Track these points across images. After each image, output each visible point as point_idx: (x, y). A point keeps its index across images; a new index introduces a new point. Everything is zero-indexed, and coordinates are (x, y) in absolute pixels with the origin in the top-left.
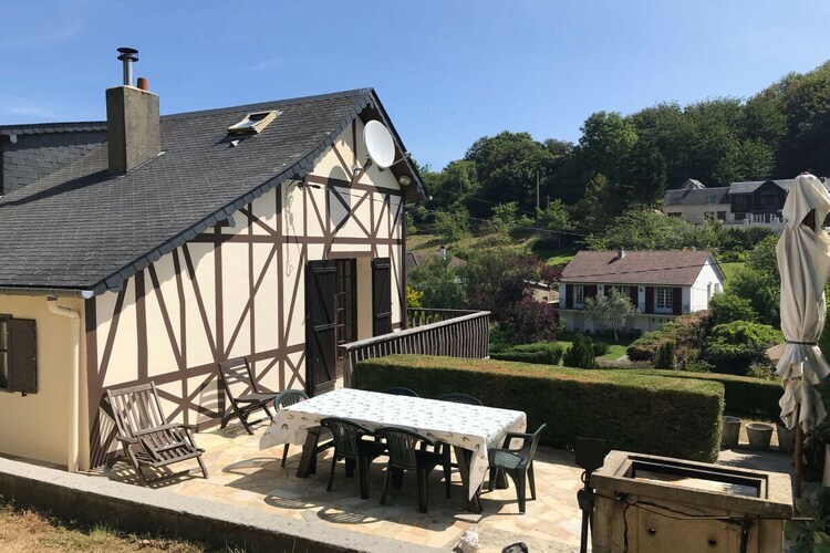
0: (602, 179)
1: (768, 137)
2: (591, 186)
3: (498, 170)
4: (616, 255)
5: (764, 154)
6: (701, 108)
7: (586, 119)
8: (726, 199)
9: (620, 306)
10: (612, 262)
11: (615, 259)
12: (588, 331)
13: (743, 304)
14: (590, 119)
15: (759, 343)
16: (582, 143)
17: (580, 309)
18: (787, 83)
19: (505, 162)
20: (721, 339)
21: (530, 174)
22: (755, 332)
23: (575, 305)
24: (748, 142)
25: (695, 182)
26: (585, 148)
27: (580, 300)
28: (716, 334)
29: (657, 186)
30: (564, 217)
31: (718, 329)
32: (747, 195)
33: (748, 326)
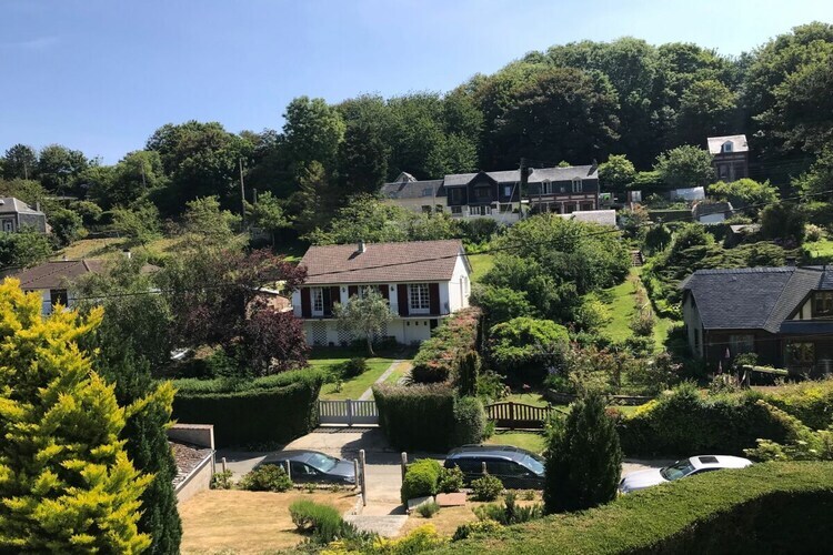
0: (318, 167)
1: (470, 132)
2: (307, 176)
3: (188, 159)
4: (355, 248)
5: (468, 148)
6: (404, 102)
7: (288, 105)
8: (443, 191)
9: (378, 311)
10: (352, 257)
11: (355, 254)
12: (331, 344)
13: (517, 297)
14: (292, 105)
15: (547, 342)
16: (286, 131)
17: (319, 318)
18: (475, 82)
19: (196, 150)
20: (505, 342)
21: (230, 164)
22: (539, 330)
23: (314, 313)
24: (453, 135)
25: (409, 176)
26: (290, 136)
27: (319, 306)
28: (498, 336)
29: (379, 175)
30: (276, 211)
31: (499, 330)
32: (462, 188)
33: (530, 323)
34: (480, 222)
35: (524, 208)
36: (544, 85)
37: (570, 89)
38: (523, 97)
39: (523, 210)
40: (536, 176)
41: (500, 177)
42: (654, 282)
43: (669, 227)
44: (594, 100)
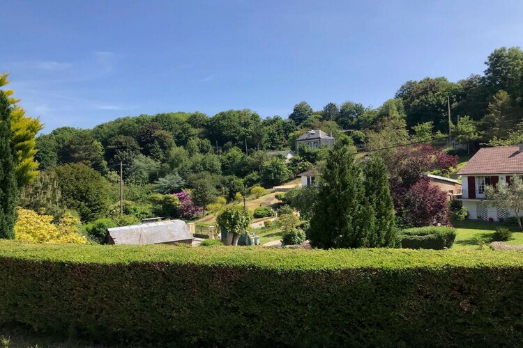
0: (503, 95)
2: (493, 101)
3: (416, 100)
4: (517, 149)
7: (489, 55)
10: (513, 155)
11: (517, 153)
12: (491, 219)
14: (492, 55)
16: (487, 74)
17: (482, 199)
21: (443, 101)
23: (478, 195)
26: (489, 78)
27: (482, 191)
30: (471, 129)
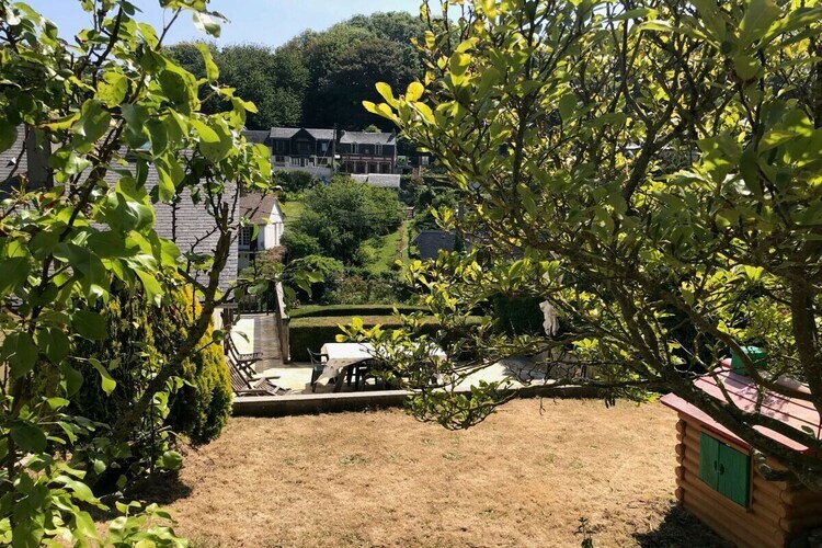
1: (297, 87)
5: (293, 103)
8: (268, 142)
13: (312, 241)
15: (328, 272)
18: (307, 37)
22: (323, 264)
24: (281, 90)
31: (296, 262)
32: (285, 141)
33: (318, 259)
34: (298, 174)
35: (335, 164)
36: (363, 54)
37: (384, 61)
38: (344, 62)
39: (335, 166)
40: (347, 138)
41: (319, 134)
42: (414, 232)
43: (435, 191)
44: (402, 72)
